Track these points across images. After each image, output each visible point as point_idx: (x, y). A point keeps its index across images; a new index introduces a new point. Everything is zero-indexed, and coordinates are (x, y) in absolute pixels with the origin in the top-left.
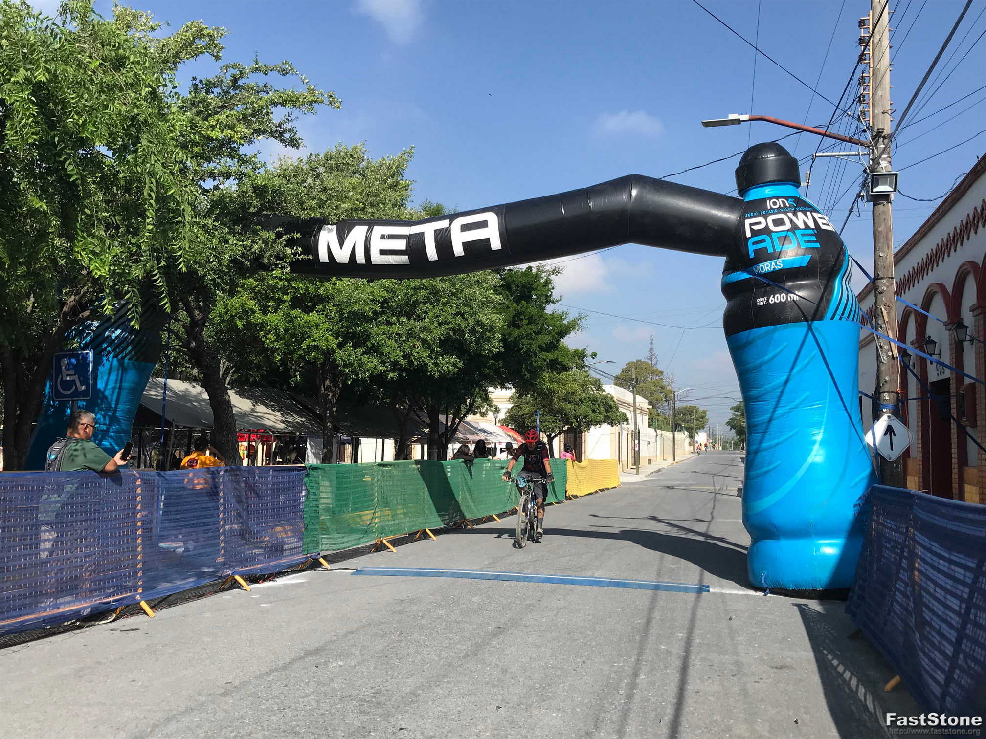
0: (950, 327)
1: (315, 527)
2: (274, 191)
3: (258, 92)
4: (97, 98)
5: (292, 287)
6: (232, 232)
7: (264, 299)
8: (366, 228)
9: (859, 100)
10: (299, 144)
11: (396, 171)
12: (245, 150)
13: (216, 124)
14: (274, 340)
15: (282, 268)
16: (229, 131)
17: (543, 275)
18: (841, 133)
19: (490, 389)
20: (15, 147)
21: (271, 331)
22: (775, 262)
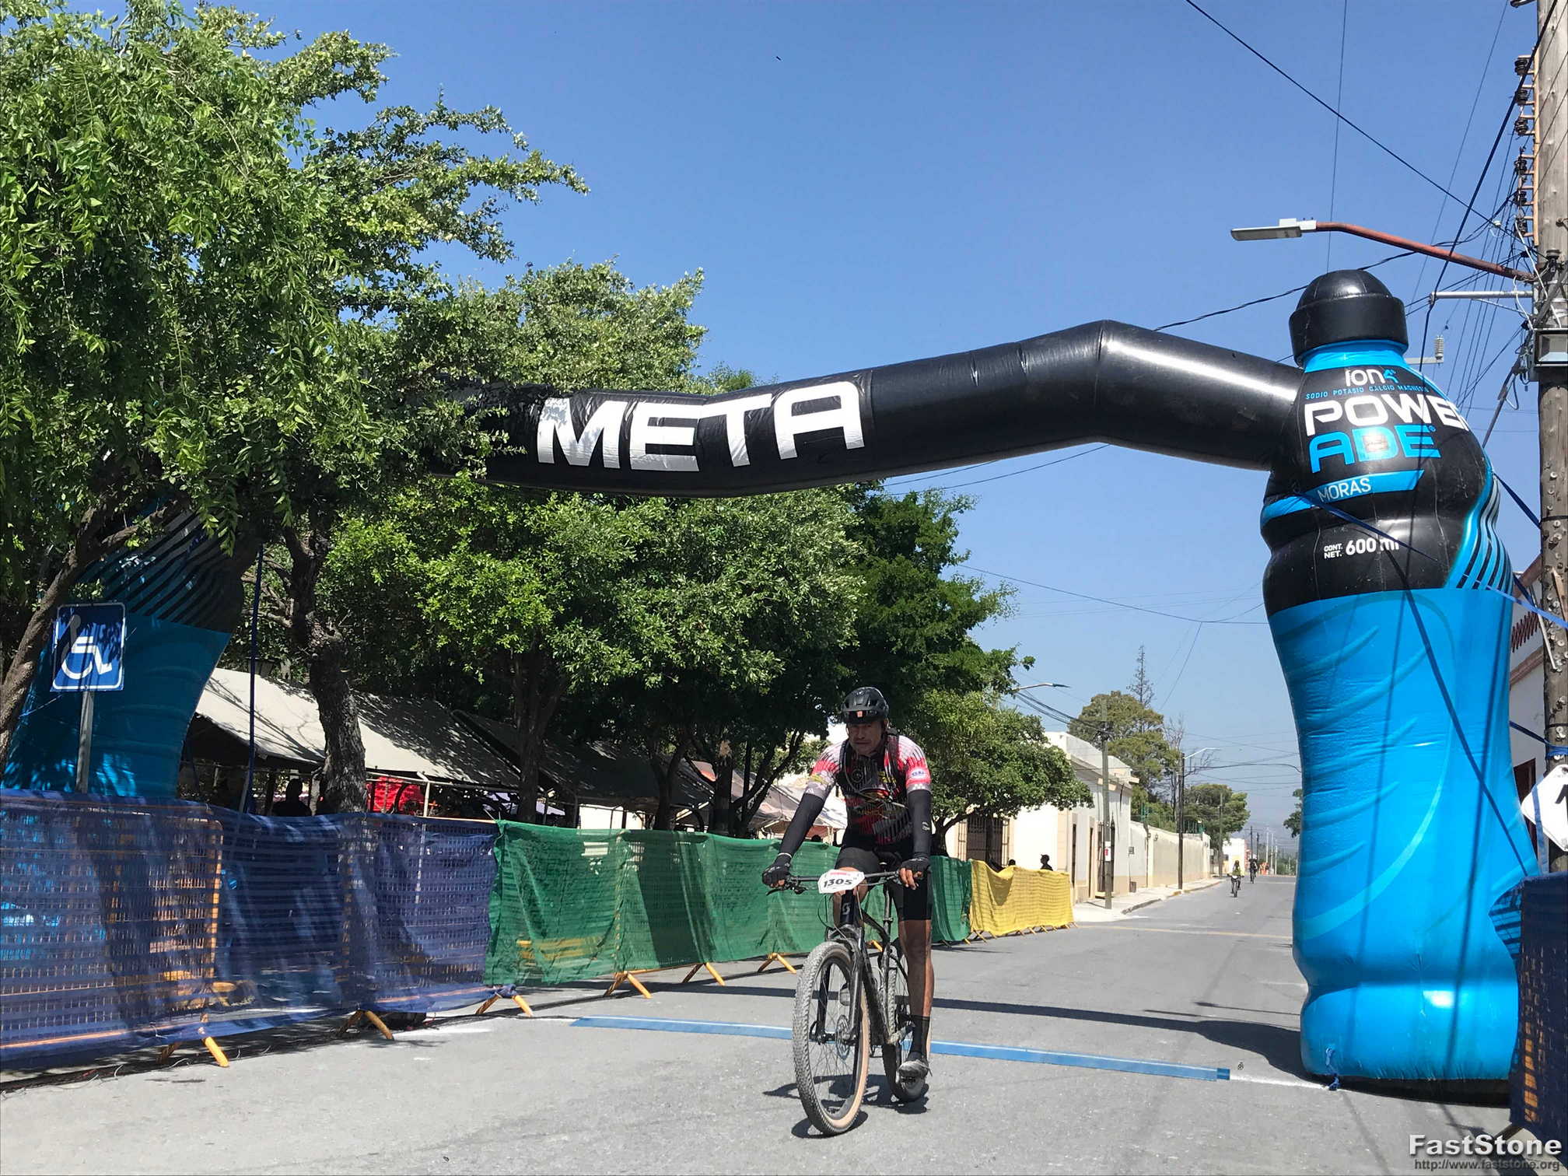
8: (624, 404)
9: (1515, 200)
10: (505, 253)
11: (672, 311)
13: (373, 210)
14: (443, 608)
15: (472, 468)
16: (395, 223)
17: (936, 511)
18: (1487, 259)
21: (433, 590)
22: (1358, 481)
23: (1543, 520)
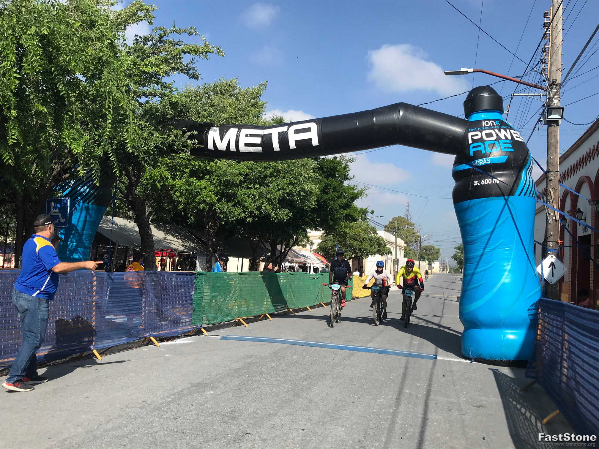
0: (592, 203)
1: (199, 310)
2: (182, 105)
3: (174, 45)
4: (78, 45)
5: (191, 164)
6: (156, 129)
7: (174, 171)
8: (237, 129)
9: (542, 62)
10: (198, 77)
11: (256, 95)
12: (165, 80)
13: (149, 63)
14: (180, 196)
15: (185, 152)
16: (156, 68)
17: (343, 162)
18: (530, 82)
19: (308, 230)
20: (28, 73)
21: (177, 190)
22: (486, 159)
23: (547, 172)
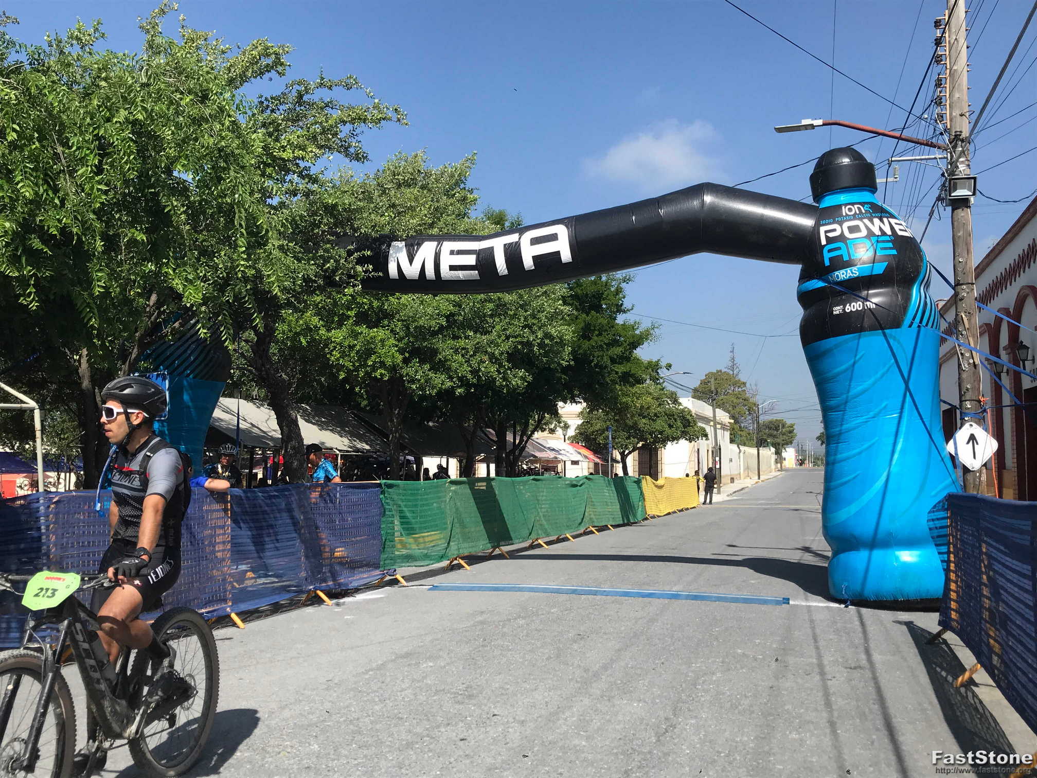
2: (345, 210)
5: (356, 303)
7: (328, 315)
8: (435, 243)
9: (936, 103)
10: (364, 158)
11: (459, 181)
13: (287, 145)
14: (340, 357)
15: (354, 286)
16: (301, 152)
17: (614, 283)
18: (920, 137)
19: (560, 404)
21: (335, 347)
22: (851, 270)
23: (955, 286)
